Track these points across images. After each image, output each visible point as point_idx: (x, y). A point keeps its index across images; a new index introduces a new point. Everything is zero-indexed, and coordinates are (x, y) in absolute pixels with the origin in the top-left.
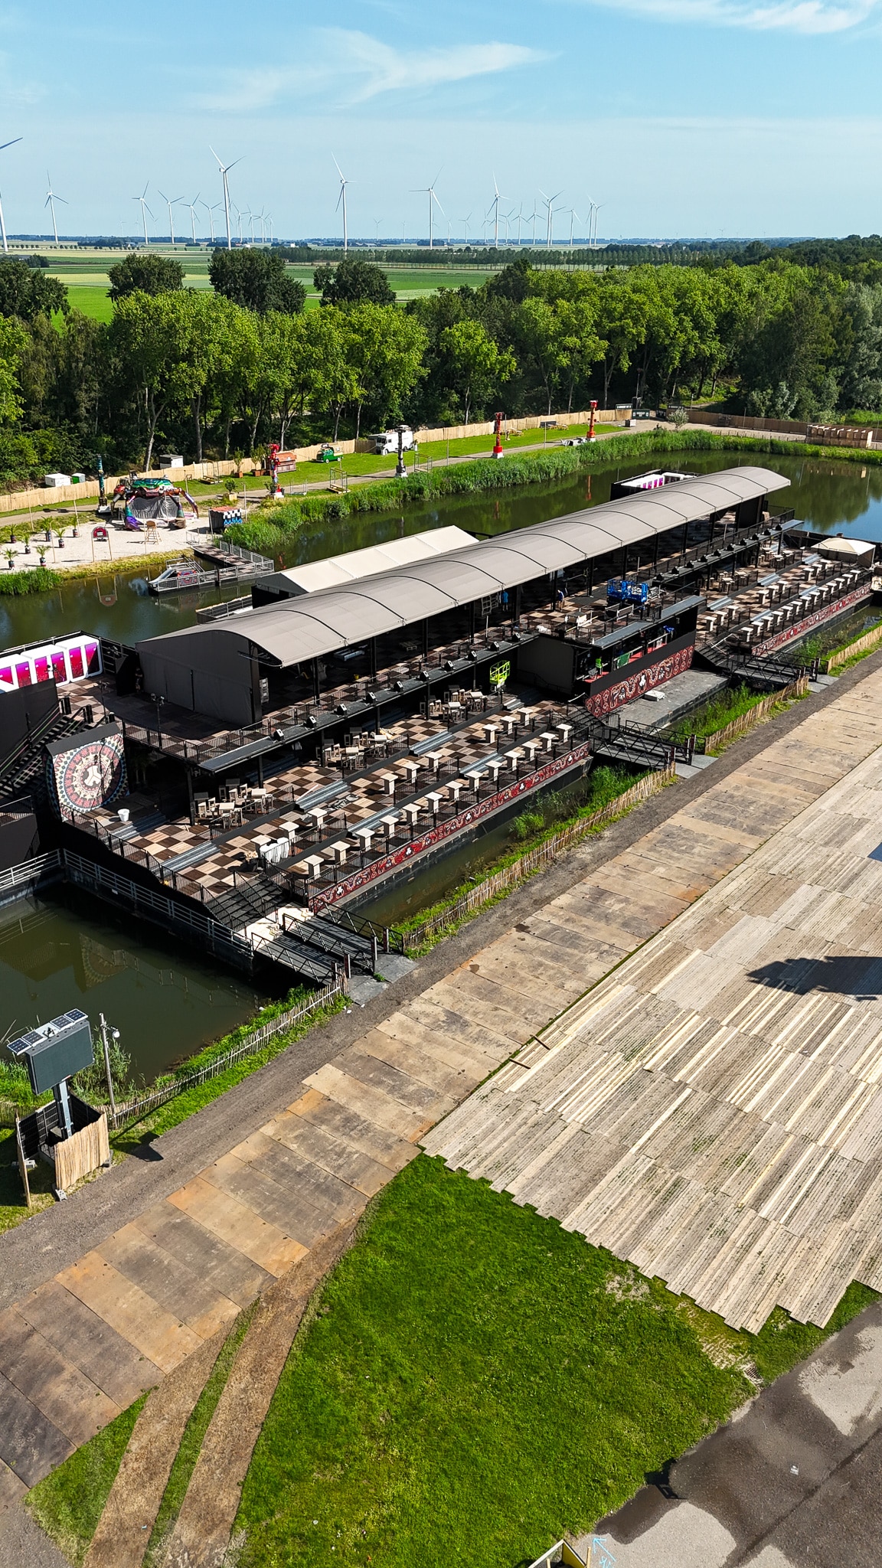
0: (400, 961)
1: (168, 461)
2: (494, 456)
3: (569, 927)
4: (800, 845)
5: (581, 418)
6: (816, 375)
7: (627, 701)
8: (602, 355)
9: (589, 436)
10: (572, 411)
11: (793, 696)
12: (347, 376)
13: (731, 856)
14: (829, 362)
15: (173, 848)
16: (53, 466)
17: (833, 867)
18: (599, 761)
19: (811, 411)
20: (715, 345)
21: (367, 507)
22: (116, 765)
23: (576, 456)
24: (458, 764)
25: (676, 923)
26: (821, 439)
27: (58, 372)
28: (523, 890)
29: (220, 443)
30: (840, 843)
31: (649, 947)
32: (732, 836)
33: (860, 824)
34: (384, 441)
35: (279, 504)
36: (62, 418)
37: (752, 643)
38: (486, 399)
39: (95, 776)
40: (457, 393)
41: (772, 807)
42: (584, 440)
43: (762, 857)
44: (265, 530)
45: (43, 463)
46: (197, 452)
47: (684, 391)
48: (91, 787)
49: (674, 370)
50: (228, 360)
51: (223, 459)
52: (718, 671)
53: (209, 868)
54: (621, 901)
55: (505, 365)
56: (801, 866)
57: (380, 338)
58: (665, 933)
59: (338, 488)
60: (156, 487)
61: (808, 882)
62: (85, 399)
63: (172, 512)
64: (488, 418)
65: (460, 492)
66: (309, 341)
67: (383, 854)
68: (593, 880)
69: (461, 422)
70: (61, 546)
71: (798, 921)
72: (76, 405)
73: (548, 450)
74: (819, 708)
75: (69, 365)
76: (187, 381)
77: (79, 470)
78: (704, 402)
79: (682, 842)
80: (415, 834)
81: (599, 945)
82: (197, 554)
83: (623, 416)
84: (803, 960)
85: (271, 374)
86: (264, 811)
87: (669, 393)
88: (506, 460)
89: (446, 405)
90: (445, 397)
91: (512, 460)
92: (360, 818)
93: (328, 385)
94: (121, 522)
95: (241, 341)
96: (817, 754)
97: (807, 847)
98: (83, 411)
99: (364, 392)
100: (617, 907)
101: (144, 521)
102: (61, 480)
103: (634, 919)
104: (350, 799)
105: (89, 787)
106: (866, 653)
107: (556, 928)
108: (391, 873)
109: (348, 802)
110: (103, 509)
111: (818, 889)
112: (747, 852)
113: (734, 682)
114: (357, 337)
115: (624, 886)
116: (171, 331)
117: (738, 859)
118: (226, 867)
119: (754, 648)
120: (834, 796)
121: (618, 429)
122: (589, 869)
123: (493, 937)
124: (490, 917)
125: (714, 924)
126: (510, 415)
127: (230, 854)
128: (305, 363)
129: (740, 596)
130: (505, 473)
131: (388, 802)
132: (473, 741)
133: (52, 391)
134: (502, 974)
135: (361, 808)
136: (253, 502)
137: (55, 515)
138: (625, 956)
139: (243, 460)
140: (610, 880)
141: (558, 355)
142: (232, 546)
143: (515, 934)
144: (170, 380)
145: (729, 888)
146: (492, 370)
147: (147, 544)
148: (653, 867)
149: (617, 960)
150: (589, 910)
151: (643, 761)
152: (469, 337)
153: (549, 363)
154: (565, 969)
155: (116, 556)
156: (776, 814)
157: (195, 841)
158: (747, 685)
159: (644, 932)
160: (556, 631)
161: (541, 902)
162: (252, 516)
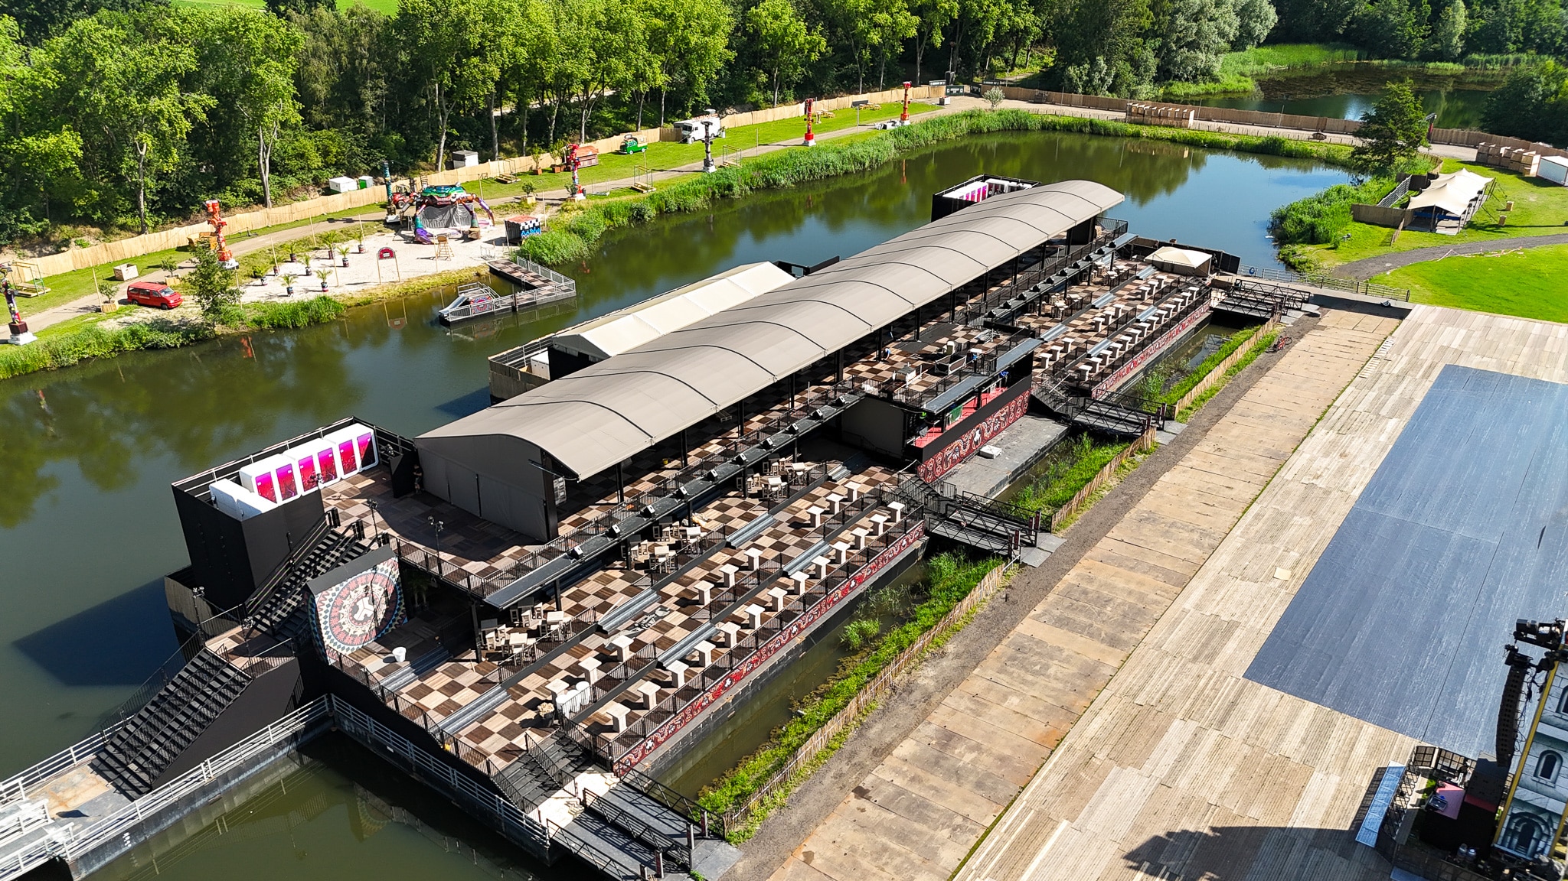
0: (722, 849)
1: (462, 158)
2: (805, 144)
3: (915, 790)
4: (1166, 661)
5: (895, 95)
6: (1132, 48)
7: (962, 459)
8: (914, 31)
9: (903, 118)
10: (885, 89)
11: (1141, 450)
12: (650, 64)
13: (1091, 678)
14: (1145, 35)
15: (456, 698)
16: (338, 169)
17: (1206, 692)
18: (937, 545)
19: (1129, 85)
20: (1030, 17)
21: (674, 208)
22: (390, 592)
23: (890, 142)
24: (780, 559)
25: (1037, 781)
26: (1140, 119)
27: (340, 68)
28: (860, 735)
29: (517, 135)
30: (1211, 658)
31: (1009, 819)
32: (1089, 650)
33: (1231, 627)
34: (689, 129)
35: (581, 208)
36: (347, 118)
37: (1093, 383)
38: (795, 78)
39: (366, 609)
40: (765, 72)
41: (1131, 606)
42: (898, 124)
43: (1127, 679)
44: (564, 241)
45: (327, 166)
46: (492, 146)
47: (998, 63)
48: (362, 622)
49: (988, 44)
50: (523, 53)
51: (521, 155)
52: (1057, 417)
53: (498, 723)
54: (972, 749)
55: (814, 45)
56: (1170, 693)
57: (684, 23)
58: (1026, 796)
59: (643, 187)
60: (448, 195)
61: (1180, 716)
62: (370, 97)
63: (465, 220)
64: (799, 99)
65: (770, 186)
66: (608, 28)
67: (698, 691)
68: (939, 717)
69: (770, 103)
70: (345, 265)
71: (1174, 772)
72: (359, 104)
73: (861, 135)
74: (1170, 465)
75: (352, 61)
76: (480, 77)
77: (366, 172)
78: (1018, 75)
79: (1035, 659)
80: (735, 661)
81: (951, 818)
82: (493, 271)
83: (935, 92)
84: (1185, 832)
85: (570, 66)
86: (561, 637)
87: (983, 66)
88: (818, 150)
89: (754, 85)
90: (752, 78)
91: (824, 150)
92: (672, 642)
93: (630, 76)
94: (410, 233)
95: (537, 31)
96: (1173, 530)
97: (1174, 664)
98: (369, 110)
99: (669, 79)
100: (969, 757)
101: (435, 231)
102: (345, 184)
103: (989, 775)
104: (660, 613)
105: (359, 622)
106: (1213, 391)
107: (901, 792)
108: (708, 712)
109: (658, 618)
110: (391, 218)
111: (1192, 725)
112: (1109, 672)
113: (1075, 431)
114: (659, 23)
115: (974, 725)
116: (460, 25)
117: (1100, 683)
118: (517, 721)
119: (1094, 389)
120: (1197, 589)
121: (932, 108)
122: (933, 700)
123: (829, 807)
124: (824, 777)
125: (1079, 781)
126: (820, 95)
127: (522, 701)
128: (604, 52)
129: (1074, 322)
130: (817, 165)
131: (702, 615)
132: (797, 525)
133: (334, 88)
134: (841, 865)
135: (672, 627)
136: (553, 205)
137: (340, 226)
138: (982, 832)
139: (542, 156)
140: (958, 717)
141: (868, 32)
142: (530, 262)
143: (854, 802)
144: (461, 76)
145: (1094, 726)
146: (801, 50)
147: (439, 262)
148: (1005, 697)
149: (973, 841)
150: (937, 763)
151: (984, 544)
152: (776, 17)
153: (860, 41)
154: (914, 856)
155: (404, 277)
156: (1136, 616)
157: (482, 686)
158: (1090, 435)
159: (1001, 795)
160: (883, 391)
161: (881, 753)
162: (552, 223)
